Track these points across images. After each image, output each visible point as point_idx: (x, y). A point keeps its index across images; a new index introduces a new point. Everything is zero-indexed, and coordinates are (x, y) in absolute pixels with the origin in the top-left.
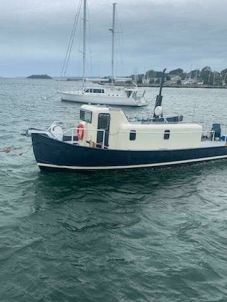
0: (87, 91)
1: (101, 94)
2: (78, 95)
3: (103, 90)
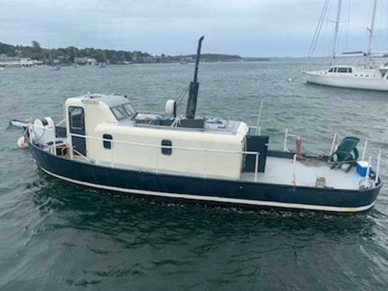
0: (331, 71)
1: (348, 74)
2: (317, 76)
3: (350, 69)
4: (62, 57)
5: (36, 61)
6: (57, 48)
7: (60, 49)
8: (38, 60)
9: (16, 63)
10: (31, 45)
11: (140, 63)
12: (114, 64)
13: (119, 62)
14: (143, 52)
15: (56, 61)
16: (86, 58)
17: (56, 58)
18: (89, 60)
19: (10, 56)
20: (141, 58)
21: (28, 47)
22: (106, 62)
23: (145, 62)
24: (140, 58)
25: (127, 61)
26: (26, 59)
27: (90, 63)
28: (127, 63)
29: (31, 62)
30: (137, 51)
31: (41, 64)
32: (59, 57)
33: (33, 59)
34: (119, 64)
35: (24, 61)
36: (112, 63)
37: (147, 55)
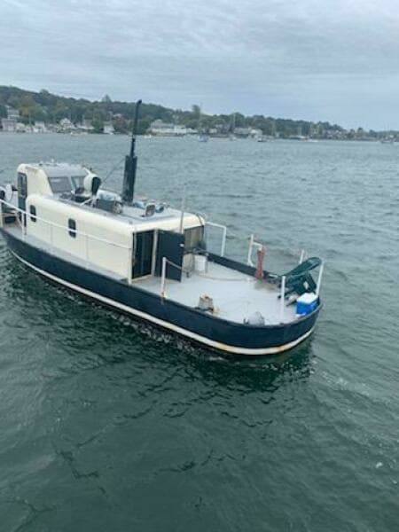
4: (221, 126)
5: (190, 130)
6: (218, 115)
7: (223, 116)
8: (193, 128)
9: (168, 131)
10: (191, 110)
11: (321, 138)
12: (284, 138)
13: (292, 136)
14: (332, 124)
15: (212, 131)
16: (250, 128)
17: (214, 127)
18: (254, 131)
19: (165, 122)
20: (327, 132)
21: (187, 112)
22: (274, 135)
23: (330, 138)
24: (324, 132)
25: (303, 134)
26: (180, 127)
27: (253, 136)
28: (303, 137)
29: (184, 131)
30: (323, 121)
31: (193, 134)
32: (217, 126)
33: (187, 127)
34: (292, 138)
35: (177, 130)
36: (282, 136)
37: (336, 128)
